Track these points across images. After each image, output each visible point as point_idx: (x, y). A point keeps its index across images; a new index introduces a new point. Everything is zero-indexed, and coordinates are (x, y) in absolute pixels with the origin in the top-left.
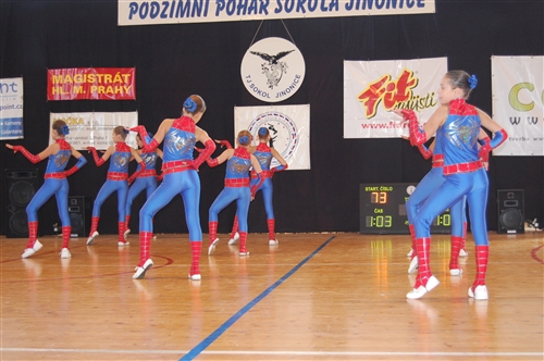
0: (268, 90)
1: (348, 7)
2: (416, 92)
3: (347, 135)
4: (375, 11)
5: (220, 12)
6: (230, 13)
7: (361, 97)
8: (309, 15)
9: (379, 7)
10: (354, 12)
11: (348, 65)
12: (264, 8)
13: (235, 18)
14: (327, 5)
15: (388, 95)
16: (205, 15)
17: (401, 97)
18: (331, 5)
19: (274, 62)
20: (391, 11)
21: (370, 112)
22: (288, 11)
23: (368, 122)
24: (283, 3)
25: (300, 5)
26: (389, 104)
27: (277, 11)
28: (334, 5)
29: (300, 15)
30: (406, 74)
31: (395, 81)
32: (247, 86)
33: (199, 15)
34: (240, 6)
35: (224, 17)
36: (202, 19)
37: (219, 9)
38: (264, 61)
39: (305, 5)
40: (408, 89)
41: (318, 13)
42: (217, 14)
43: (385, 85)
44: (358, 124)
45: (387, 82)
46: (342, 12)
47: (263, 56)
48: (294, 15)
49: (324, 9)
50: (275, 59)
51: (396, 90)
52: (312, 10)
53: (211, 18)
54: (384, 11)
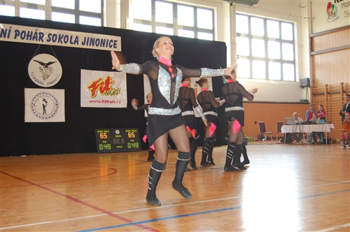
0: (43, 81)
1: (83, 44)
2: (114, 87)
3: (82, 105)
4: (95, 47)
5: (17, 37)
6: (23, 39)
7: (90, 87)
8: (64, 45)
9: (97, 46)
10: (85, 47)
11: (83, 72)
12: (41, 38)
13: (25, 41)
14: (73, 41)
15: (101, 88)
16: (8, 37)
17: (107, 88)
18: (75, 41)
19: (46, 67)
20: (102, 48)
21: (93, 94)
22: (54, 41)
23: (92, 100)
24: (51, 37)
25: (60, 39)
26: (102, 92)
27: (48, 41)
28: (76, 41)
29: (60, 44)
30: (109, 78)
31: (104, 81)
32: (32, 78)
33: (5, 37)
34: (28, 36)
35: (19, 40)
36: (6, 39)
37: (16, 35)
38: (41, 66)
39: (62, 40)
40: (110, 85)
41: (68, 45)
42: (15, 38)
43: (100, 83)
44: (87, 100)
45: (101, 81)
46: (80, 46)
47: (40, 63)
48: (57, 44)
49: (71, 43)
50: (47, 65)
51: (105, 85)
52: (66, 42)
53: (12, 39)
54: (99, 48)
